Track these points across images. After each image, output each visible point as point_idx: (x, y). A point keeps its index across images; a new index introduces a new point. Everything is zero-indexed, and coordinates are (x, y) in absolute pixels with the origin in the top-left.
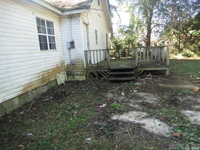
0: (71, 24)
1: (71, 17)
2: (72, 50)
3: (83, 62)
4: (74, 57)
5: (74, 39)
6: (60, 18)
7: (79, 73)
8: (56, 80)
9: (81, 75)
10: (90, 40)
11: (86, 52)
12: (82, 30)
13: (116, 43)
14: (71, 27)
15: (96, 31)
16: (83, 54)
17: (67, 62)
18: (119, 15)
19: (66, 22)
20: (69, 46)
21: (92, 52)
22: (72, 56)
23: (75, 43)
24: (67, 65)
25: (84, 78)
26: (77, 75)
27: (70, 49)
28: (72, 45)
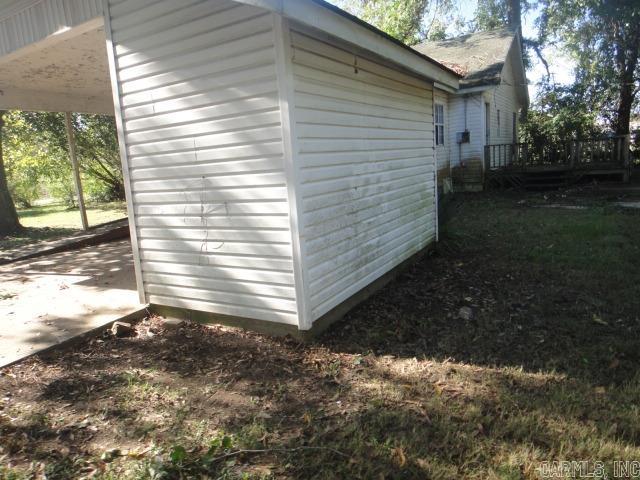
0: (466, 106)
1: (466, 97)
2: (465, 146)
3: (480, 162)
4: (466, 155)
5: (468, 127)
6: (449, 99)
7: (472, 180)
9: (474, 183)
10: (490, 128)
11: (487, 147)
12: (483, 115)
13: (533, 130)
14: (465, 110)
15: (498, 112)
16: (481, 151)
17: (454, 164)
19: (459, 106)
20: (460, 139)
21: (492, 148)
22: (463, 154)
23: (471, 136)
24: (454, 169)
25: (481, 188)
26: (469, 183)
27: (460, 143)
28: (465, 137)
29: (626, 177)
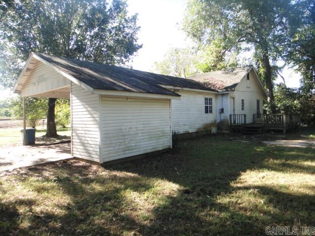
0: (222, 98)
1: (223, 95)
2: (222, 114)
3: (228, 121)
4: (222, 118)
5: (223, 107)
6: (216, 95)
8: (210, 130)
9: (226, 130)
10: (235, 107)
11: (231, 115)
12: (229, 102)
14: (222, 100)
15: (243, 100)
16: (228, 116)
17: (218, 121)
18: (282, 77)
19: (220, 98)
20: (220, 111)
23: (224, 110)
24: (218, 123)
25: (228, 132)
26: (224, 129)
27: (220, 113)
28: (222, 111)
29: (284, 131)
